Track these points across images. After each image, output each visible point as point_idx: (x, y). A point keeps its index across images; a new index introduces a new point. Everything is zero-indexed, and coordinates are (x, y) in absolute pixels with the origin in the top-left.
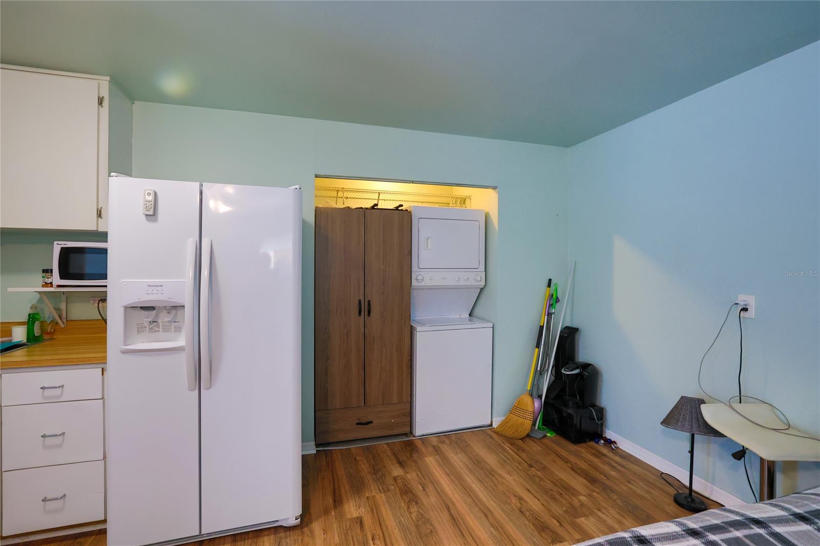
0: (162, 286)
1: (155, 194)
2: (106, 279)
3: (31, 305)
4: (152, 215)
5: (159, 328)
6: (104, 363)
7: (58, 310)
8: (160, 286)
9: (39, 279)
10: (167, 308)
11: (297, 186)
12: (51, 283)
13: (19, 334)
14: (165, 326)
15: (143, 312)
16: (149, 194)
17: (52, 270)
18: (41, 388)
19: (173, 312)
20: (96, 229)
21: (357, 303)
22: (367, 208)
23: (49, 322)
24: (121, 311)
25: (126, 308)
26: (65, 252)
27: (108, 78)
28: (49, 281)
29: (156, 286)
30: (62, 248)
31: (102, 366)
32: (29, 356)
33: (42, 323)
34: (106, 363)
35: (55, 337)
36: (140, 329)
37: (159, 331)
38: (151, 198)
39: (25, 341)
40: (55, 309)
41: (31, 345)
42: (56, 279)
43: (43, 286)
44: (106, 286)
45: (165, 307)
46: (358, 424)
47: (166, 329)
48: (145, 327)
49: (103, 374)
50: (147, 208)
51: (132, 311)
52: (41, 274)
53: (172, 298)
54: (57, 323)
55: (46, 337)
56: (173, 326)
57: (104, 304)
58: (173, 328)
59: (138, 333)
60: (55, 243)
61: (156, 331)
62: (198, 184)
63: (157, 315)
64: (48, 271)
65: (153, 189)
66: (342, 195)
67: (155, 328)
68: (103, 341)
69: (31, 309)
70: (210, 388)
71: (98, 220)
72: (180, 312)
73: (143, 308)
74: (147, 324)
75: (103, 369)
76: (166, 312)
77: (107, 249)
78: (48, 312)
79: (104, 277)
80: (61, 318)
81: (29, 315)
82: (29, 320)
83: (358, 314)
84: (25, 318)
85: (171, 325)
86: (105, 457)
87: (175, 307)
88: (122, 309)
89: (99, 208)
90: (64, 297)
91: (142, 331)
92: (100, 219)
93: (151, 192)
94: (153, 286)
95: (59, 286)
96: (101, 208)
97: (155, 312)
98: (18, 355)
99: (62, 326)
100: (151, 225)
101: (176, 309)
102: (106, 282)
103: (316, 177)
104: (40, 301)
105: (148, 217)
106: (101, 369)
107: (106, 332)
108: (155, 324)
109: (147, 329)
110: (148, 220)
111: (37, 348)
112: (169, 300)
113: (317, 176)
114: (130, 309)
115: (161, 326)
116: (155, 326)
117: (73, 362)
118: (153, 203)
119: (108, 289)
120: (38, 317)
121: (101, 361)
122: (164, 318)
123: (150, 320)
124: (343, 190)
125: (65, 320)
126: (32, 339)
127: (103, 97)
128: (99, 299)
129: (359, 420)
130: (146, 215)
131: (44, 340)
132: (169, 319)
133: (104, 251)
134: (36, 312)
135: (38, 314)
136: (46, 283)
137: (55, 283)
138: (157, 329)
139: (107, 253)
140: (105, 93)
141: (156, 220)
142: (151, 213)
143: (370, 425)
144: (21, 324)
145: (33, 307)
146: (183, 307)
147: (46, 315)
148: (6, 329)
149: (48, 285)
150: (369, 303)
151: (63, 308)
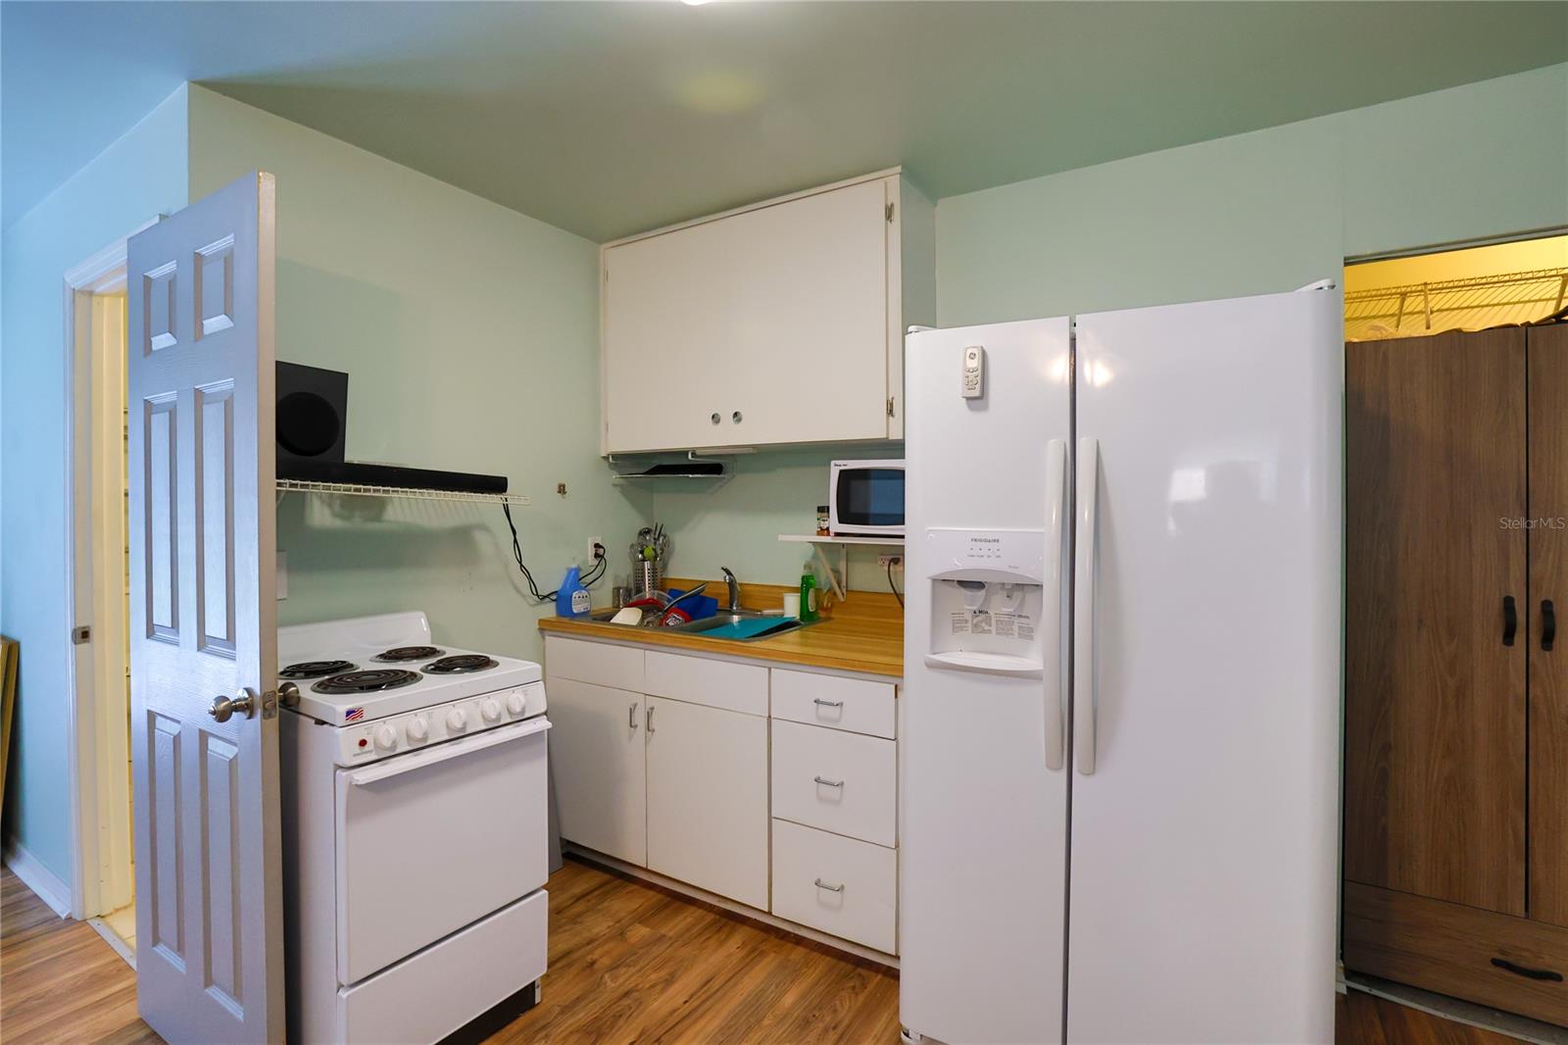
0: (998, 541)
1: (984, 353)
2: (903, 524)
3: (804, 563)
4: (978, 400)
5: (990, 626)
6: (898, 677)
7: (836, 572)
8: (995, 541)
9: (812, 521)
10: (1007, 587)
11: (1324, 283)
12: (828, 529)
13: (791, 608)
14: (1002, 622)
15: (963, 591)
16: (972, 356)
17: (828, 508)
18: (815, 702)
19: (1018, 595)
20: (885, 436)
21: (1502, 607)
22: (1534, 324)
23: (825, 591)
24: (927, 585)
25: (935, 581)
26: (844, 475)
27: (898, 169)
28: (825, 525)
29: (986, 541)
30: (841, 471)
31: (896, 681)
32: (802, 645)
33: (817, 591)
34: (902, 677)
35: (833, 616)
36: (958, 625)
37: (990, 631)
38: (975, 363)
39: (798, 617)
40: (832, 570)
41: (806, 625)
42: (835, 525)
43: (819, 534)
44: (903, 537)
45: (1003, 584)
46: (1496, 962)
47: (1004, 630)
48: (967, 621)
49: (896, 696)
50: (969, 386)
51: (946, 588)
52: (816, 515)
53: (1016, 568)
54: (835, 593)
55: (822, 614)
56: (1016, 624)
57: (899, 568)
58: (1016, 628)
59: (955, 629)
60: (833, 462)
61: (984, 631)
62: (1066, 321)
63: (987, 599)
64: (823, 510)
65: (979, 344)
66: (1422, 305)
67: (983, 624)
68: (898, 632)
69: (805, 567)
70: (1093, 773)
71: (888, 419)
72: (1030, 597)
73: (962, 584)
74: (968, 616)
75: (896, 686)
76: (1005, 593)
77: (903, 472)
78: (826, 580)
79: (900, 519)
80: (839, 587)
81: (803, 578)
82: (802, 585)
83: (1500, 639)
84: (797, 583)
85: (1013, 622)
86: (897, 846)
87: (1020, 587)
88: (929, 582)
89: (890, 399)
90: (844, 552)
91: (962, 628)
92: (891, 418)
93: (975, 351)
94: (981, 541)
95: (838, 534)
96: (893, 398)
97: (982, 593)
98: (789, 641)
99: (842, 598)
100: (979, 416)
101: (1023, 590)
102: (903, 530)
103: (1346, 264)
104: (815, 557)
105: (970, 402)
106: (893, 687)
107: (903, 619)
108: (983, 616)
109: (969, 624)
110: (971, 408)
111: (811, 633)
112: (1009, 570)
113: (1349, 262)
114: (941, 582)
115: (993, 621)
116: (981, 622)
117: (855, 666)
118: (979, 372)
119: (907, 543)
120: (812, 581)
121: (894, 672)
122: (1000, 606)
123: (975, 608)
124: (1425, 289)
125: (844, 590)
126: (807, 617)
127: (892, 205)
128: (890, 557)
129: (1502, 952)
130: (968, 399)
131: (820, 620)
132: (1011, 610)
133: (900, 475)
134: (809, 574)
135: (812, 577)
136: (822, 529)
137: (832, 530)
138: (986, 628)
139: (904, 478)
140: (895, 198)
141: (985, 408)
142: (976, 393)
143: (1550, 984)
144: (793, 590)
145: (807, 566)
146: (1039, 587)
147: (823, 579)
148: (776, 596)
149: (825, 531)
150: (1547, 608)
151: (843, 570)
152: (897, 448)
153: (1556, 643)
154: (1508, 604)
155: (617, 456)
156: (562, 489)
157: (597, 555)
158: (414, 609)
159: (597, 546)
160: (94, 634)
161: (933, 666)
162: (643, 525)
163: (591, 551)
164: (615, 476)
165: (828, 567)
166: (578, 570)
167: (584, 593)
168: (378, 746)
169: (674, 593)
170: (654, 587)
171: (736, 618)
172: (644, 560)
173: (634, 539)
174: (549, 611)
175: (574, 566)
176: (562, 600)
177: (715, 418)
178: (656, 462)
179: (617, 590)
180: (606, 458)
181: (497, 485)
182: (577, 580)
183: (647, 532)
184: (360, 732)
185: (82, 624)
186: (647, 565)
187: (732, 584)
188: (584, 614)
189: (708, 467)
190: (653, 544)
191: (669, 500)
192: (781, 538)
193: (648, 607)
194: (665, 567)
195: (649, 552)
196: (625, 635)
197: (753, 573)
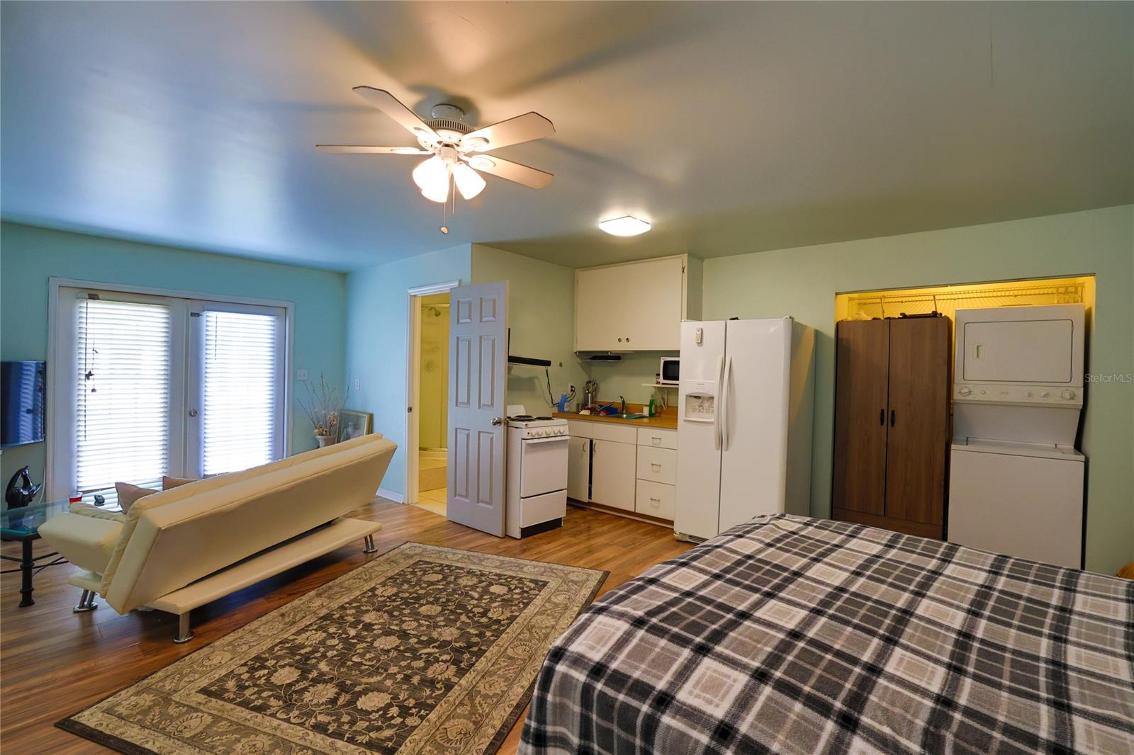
1: (702, 330)
4: (700, 343)
6: (676, 427)
7: (663, 399)
8: (703, 384)
9: (654, 379)
13: (646, 411)
14: (705, 408)
15: (695, 399)
16: (698, 330)
17: (660, 374)
18: (652, 438)
19: (709, 401)
20: (676, 350)
21: (879, 413)
22: (894, 318)
24: (685, 397)
25: (687, 396)
26: (666, 363)
27: (687, 255)
28: (659, 380)
29: (701, 385)
30: (664, 361)
32: (650, 422)
33: (656, 406)
35: (661, 415)
36: (694, 410)
38: (700, 332)
39: (648, 415)
41: (651, 417)
42: (661, 380)
43: (656, 383)
44: (678, 385)
45: (705, 397)
47: (705, 410)
49: (675, 432)
50: (698, 338)
51: (691, 398)
52: (655, 376)
55: (658, 415)
57: (678, 395)
58: (708, 410)
59: (693, 411)
60: (661, 358)
62: (724, 322)
63: (702, 402)
64: (658, 375)
65: (701, 327)
68: (677, 416)
70: (727, 450)
71: (677, 345)
72: (712, 401)
73: (695, 397)
74: (697, 407)
75: (675, 430)
76: (706, 400)
78: (659, 401)
79: (678, 378)
80: (662, 402)
81: (650, 401)
83: (879, 423)
84: (648, 404)
85: (708, 408)
90: (663, 390)
93: (700, 329)
94: (699, 384)
95: (663, 384)
96: (677, 339)
97: (701, 400)
98: (645, 420)
99: (665, 409)
100: (700, 348)
101: (710, 399)
102: (679, 382)
104: (656, 393)
109: (697, 409)
110: (698, 345)
111: (653, 420)
112: (707, 393)
114: (690, 396)
115: (703, 408)
116: (700, 408)
117: (666, 427)
118: (700, 335)
119: (680, 387)
120: (654, 402)
122: (706, 404)
123: (699, 404)
126: (651, 415)
127: (685, 267)
128: (675, 391)
130: (697, 342)
131: (656, 416)
133: (678, 362)
135: (654, 400)
137: (661, 382)
138: (701, 410)
139: (679, 364)
140: (686, 264)
141: (702, 346)
142: (700, 341)
144: (646, 406)
145: (652, 396)
146: (713, 398)
147: (658, 402)
148: (640, 408)
149: (658, 383)
150: (893, 413)
151: (665, 397)
152: (677, 353)
153: (895, 425)
154: (883, 411)
155: (580, 352)
156: (561, 365)
157: (572, 390)
158: (521, 404)
159: (572, 387)
160: (413, 410)
161: (685, 421)
162: (588, 380)
163: (570, 388)
164: (579, 360)
165: (660, 397)
166: (566, 395)
167: (568, 404)
168: (532, 435)
169: (601, 406)
170: (592, 403)
171: (625, 416)
172: (588, 393)
173: (585, 385)
174: (555, 410)
175: (564, 394)
176: (560, 406)
177: (619, 340)
178: (593, 355)
179: (578, 405)
180: (576, 353)
181: (547, 363)
182: (565, 399)
183: (590, 382)
184: (528, 430)
185: (410, 406)
186: (590, 395)
187: (623, 402)
188: (568, 412)
189: (616, 357)
190: (592, 386)
191: (598, 369)
192: (643, 385)
193: (592, 410)
194: (596, 397)
195: (591, 390)
196: (584, 418)
197: (632, 400)
